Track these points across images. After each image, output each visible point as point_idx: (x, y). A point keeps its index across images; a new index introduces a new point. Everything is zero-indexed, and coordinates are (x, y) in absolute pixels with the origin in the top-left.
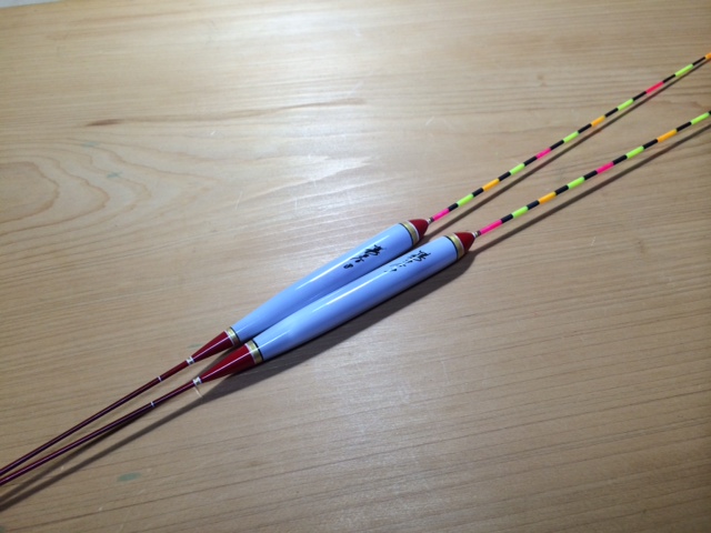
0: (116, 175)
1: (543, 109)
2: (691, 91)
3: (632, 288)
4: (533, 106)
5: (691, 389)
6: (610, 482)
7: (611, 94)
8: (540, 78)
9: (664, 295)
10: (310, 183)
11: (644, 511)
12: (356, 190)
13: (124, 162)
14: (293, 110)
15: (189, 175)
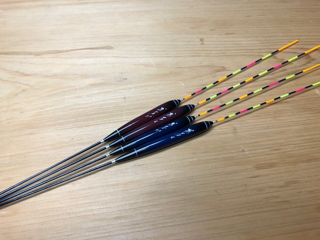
1: (200, 56)
3: (226, 154)
4: (195, 55)
7: (235, 50)
8: (202, 40)
9: (241, 158)
10: (76, 89)
12: (98, 93)
14: (77, 51)
15: (17, 82)
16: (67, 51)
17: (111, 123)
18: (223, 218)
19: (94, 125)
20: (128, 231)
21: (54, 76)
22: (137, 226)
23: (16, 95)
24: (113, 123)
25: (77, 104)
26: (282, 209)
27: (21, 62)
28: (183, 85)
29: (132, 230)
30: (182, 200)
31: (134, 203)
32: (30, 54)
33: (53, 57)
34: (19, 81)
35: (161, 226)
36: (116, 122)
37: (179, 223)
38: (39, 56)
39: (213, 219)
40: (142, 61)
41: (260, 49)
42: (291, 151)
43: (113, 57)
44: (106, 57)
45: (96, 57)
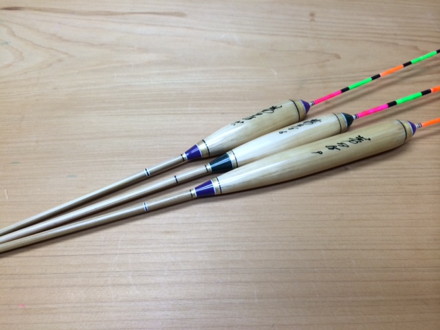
0: (7, 43)
1: (306, 37)
2: (415, 38)
4: (300, 34)
5: (337, 247)
6: (256, 301)
7: (358, 33)
8: (312, 15)
10: (130, 66)
11: (273, 326)
12: (159, 74)
13: (15, 35)
14: (136, 15)
15: (52, 49)
16: (123, 14)
17: (171, 114)
18: (306, 250)
19: (148, 115)
20: (178, 250)
21: (102, 45)
22: (189, 245)
23: (50, 65)
24: (174, 114)
25: (129, 85)
26: (388, 249)
27: (59, 23)
28: (276, 74)
29: (183, 250)
30: (253, 221)
31: (189, 218)
32: (73, 13)
33: (103, 21)
34: (54, 48)
35: (221, 249)
36: (178, 114)
37: (244, 249)
38: (84, 17)
39: (291, 250)
40: (223, 36)
41: (396, 35)
42: (414, 177)
43: (185, 27)
44: (174, 27)
45: (162, 26)
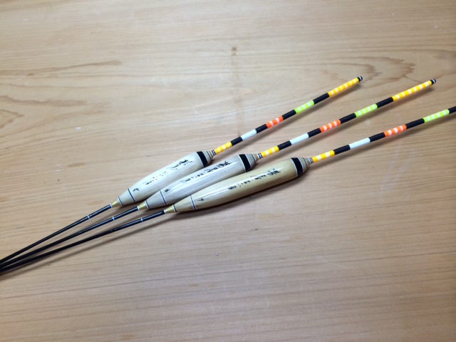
16: (65, 68)
21: (48, 102)
23: (2, 126)
27: (11, 84)
28: (196, 112)
32: (22, 73)
33: (49, 77)
34: (7, 109)
38: (31, 76)
40: (153, 80)
43: (119, 75)
44: (111, 76)
45: (99, 76)
